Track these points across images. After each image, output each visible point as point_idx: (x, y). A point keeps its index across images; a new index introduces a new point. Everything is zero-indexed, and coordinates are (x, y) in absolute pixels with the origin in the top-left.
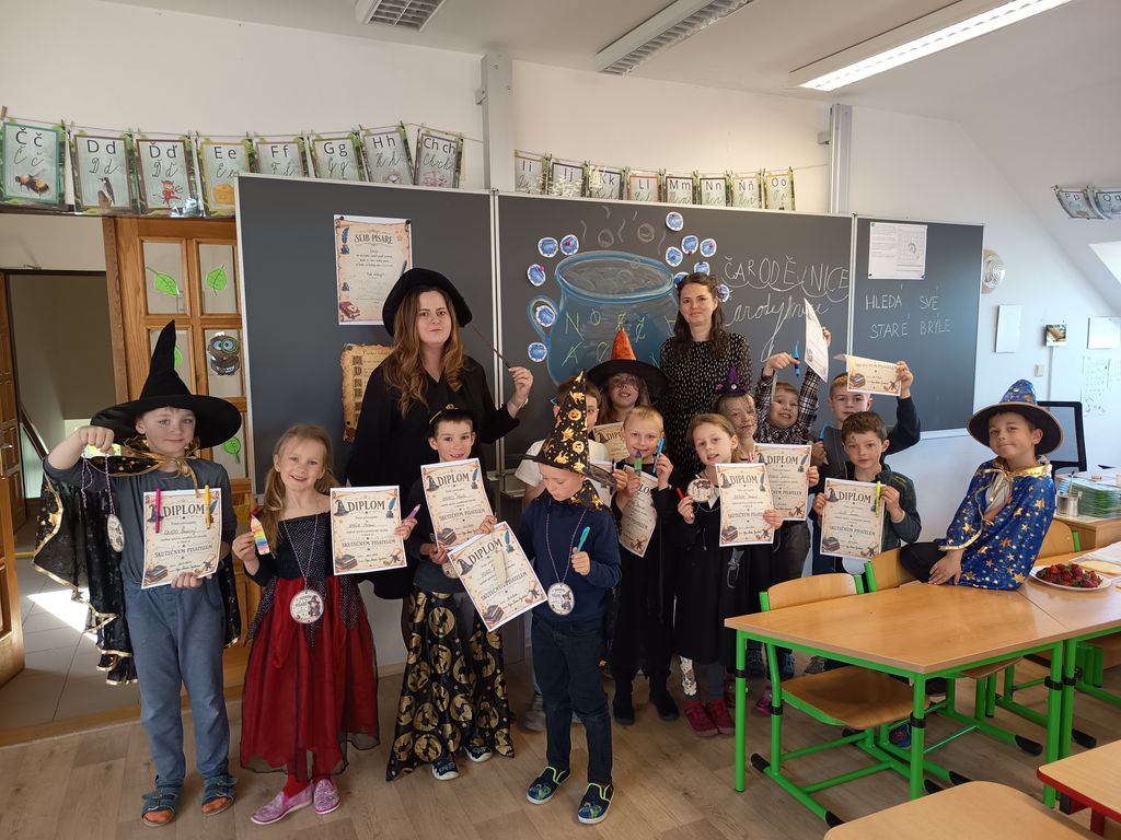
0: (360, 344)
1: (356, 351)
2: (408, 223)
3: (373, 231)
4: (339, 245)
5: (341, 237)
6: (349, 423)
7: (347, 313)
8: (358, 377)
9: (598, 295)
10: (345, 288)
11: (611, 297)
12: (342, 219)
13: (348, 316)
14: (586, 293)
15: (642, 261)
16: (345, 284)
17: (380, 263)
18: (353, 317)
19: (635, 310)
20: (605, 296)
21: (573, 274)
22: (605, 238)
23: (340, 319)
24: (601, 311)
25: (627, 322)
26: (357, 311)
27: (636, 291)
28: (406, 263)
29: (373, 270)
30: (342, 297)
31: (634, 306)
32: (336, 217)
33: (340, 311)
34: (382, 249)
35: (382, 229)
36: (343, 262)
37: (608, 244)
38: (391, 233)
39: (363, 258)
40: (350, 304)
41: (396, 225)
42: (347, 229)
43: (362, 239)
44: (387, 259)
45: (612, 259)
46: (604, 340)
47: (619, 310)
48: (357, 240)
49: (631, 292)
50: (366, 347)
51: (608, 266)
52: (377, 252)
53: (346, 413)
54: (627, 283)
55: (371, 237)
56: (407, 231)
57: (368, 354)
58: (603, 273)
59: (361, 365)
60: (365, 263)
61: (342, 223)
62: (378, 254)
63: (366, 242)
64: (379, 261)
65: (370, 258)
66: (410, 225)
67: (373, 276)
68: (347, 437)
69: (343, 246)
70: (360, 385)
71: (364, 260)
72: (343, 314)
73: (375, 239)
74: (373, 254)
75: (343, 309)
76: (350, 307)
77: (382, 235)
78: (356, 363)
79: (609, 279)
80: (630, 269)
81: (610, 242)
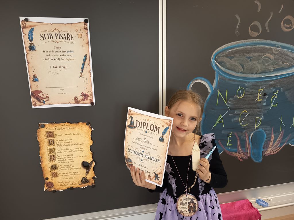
0: (51, 123)
1: (49, 127)
2: (86, 21)
3: (56, 30)
4: (26, 43)
5: (27, 37)
6: (47, 179)
7: (39, 99)
8: (52, 147)
9: (244, 75)
10: (35, 79)
11: (254, 76)
12: (27, 20)
13: (40, 101)
14: (234, 74)
15: (282, 47)
16: (34, 76)
17: (63, 58)
18: (44, 102)
19: (271, 86)
20: (250, 76)
22: (255, 29)
23: (33, 104)
24: (245, 87)
25: (265, 95)
26: (47, 97)
27: (275, 70)
28: (86, 56)
29: (58, 63)
30: (33, 87)
31: (272, 83)
32: (22, 18)
33: (32, 98)
34: (65, 45)
35: (64, 28)
36: (30, 58)
37: (257, 34)
38: (71, 31)
39: (48, 54)
40: (40, 92)
41: (76, 25)
42: (32, 30)
43: (47, 37)
44: (69, 54)
45: (258, 46)
46: (246, 109)
47: (260, 86)
48: (42, 39)
49: (270, 72)
50: (56, 125)
51: (255, 52)
52: (60, 48)
53: (45, 172)
54: (268, 65)
55: (54, 36)
56: (86, 29)
57: (59, 129)
58: (249, 58)
59: (54, 137)
60: (50, 58)
61: (27, 24)
62: (62, 50)
63: (50, 40)
64: (63, 55)
65: (55, 54)
66: (88, 24)
67: (58, 69)
68: (47, 188)
69: (30, 44)
70: (54, 152)
71: (49, 56)
72: (35, 100)
73: (58, 37)
74: (58, 50)
75: (34, 97)
76: (40, 95)
77: (63, 33)
78: (50, 137)
79: (254, 62)
80: (272, 54)
81: (259, 32)
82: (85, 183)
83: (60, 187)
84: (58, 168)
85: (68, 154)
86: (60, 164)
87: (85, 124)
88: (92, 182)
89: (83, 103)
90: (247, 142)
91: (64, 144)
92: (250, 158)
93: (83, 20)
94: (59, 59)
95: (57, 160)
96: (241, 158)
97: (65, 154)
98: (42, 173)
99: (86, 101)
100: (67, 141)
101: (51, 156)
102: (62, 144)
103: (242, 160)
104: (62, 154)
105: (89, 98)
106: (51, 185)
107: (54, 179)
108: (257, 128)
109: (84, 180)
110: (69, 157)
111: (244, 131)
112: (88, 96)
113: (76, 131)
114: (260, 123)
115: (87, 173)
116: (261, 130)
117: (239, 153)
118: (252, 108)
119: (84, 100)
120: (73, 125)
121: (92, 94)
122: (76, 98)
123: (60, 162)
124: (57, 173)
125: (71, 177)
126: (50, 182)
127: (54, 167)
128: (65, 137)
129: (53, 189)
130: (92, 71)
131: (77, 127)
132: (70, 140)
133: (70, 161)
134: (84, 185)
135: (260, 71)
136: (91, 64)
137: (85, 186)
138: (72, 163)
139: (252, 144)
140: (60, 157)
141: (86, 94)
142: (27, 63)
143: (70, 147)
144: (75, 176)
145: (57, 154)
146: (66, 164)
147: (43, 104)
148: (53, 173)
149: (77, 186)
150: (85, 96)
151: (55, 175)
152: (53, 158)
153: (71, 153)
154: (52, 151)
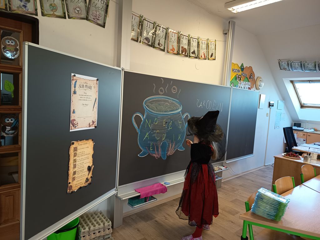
0: (77, 140)
3: (86, 83)
4: (73, 89)
5: (73, 85)
6: (70, 183)
7: (74, 125)
8: (75, 158)
9: (157, 113)
10: (74, 112)
11: (162, 113)
14: (153, 112)
15: (173, 100)
16: (74, 110)
17: (87, 99)
19: (169, 118)
20: (160, 113)
21: (150, 104)
22: (161, 91)
23: (70, 128)
24: (158, 119)
25: (166, 123)
26: (77, 124)
27: (170, 111)
28: (96, 99)
29: (85, 102)
30: (72, 117)
32: (73, 74)
35: (89, 82)
36: (74, 98)
37: (162, 93)
39: (81, 96)
40: (74, 120)
42: (76, 81)
43: (82, 87)
45: (163, 99)
46: (158, 130)
47: (164, 118)
48: (79, 87)
49: (168, 111)
50: (79, 142)
51: (162, 101)
52: (86, 93)
53: (69, 178)
54: (167, 108)
56: (97, 84)
57: (80, 145)
58: (159, 104)
59: (77, 151)
61: (75, 77)
62: (87, 95)
65: (84, 96)
66: (98, 81)
67: (84, 106)
68: (68, 191)
70: (76, 162)
71: (82, 98)
72: (72, 126)
73: (86, 87)
75: (72, 123)
76: (75, 122)
77: (88, 85)
78: (75, 151)
79: (162, 106)
80: (169, 103)
81: (163, 92)
83: (75, 188)
84: (77, 173)
85: (82, 162)
86: (78, 170)
87: (91, 140)
88: (90, 180)
89: (92, 127)
90: (159, 148)
91: (80, 155)
92: (161, 157)
93: (96, 79)
95: (77, 167)
96: (157, 157)
100: (82, 153)
101: (74, 165)
103: (157, 158)
104: (79, 162)
105: (95, 123)
106: (71, 187)
107: (73, 183)
108: (164, 140)
109: (87, 179)
110: (82, 164)
111: (158, 142)
113: (87, 145)
114: (165, 137)
115: (89, 174)
116: (166, 141)
117: (156, 154)
118: (161, 129)
119: (92, 125)
120: (86, 142)
121: (96, 121)
122: (89, 124)
123: (78, 168)
124: (75, 177)
125: (81, 179)
127: (75, 173)
128: (82, 150)
129: (71, 191)
131: (88, 143)
132: (84, 152)
133: (83, 167)
134: (86, 183)
135: (164, 111)
139: (162, 149)
140: (78, 165)
142: (71, 102)
143: (83, 157)
144: (83, 178)
147: (75, 128)
148: (73, 178)
149: (83, 185)
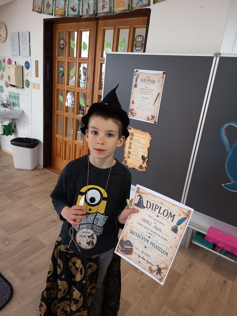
1: (132, 130)
2: (164, 73)
3: (148, 77)
4: (134, 83)
5: (135, 79)
6: (125, 158)
7: (132, 113)
8: (131, 141)
10: (133, 103)
12: (137, 71)
13: (132, 115)
16: (133, 101)
18: (134, 116)
26: (136, 114)
28: (159, 94)
29: (145, 96)
32: (135, 70)
33: (129, 112)
34: (151, 86)
35: (152, 76)
36: (134, 91)
38: (155, 78)
39: (142, 90)
40: (134, 110)
41: (158, 75)
42: (138, 76)
43: (143, 81)
44: (151, 91)
48: (141, 81)
50: (136, 130)
52: (148, 87)
53: (125, 154)
55: (147, 80)
56: (163, 78)
57: (136, 133)
59: (133, 136)
60: (142, 92)
61: (137, 73)
62: (148, 89)
63: (144, 82)
64: (148, 92)
65: (145, 90)
66: (165, 74)
67: (144, 99)
68: (124, 163)
69: (136, 84)
70: (131, 145)
71: (142, 91)
72: (130, 114)
73: (148, 81)
74: (146, 88)
75: (130, 112)
76: (133, 111)
77: (151, 79)
82: (141, 169)
83: (129, 165)
84: (131, 154)
86: (132, 152)
87: (149, 134)
88: (144, 170)
89: (151, 121)
93: (162, 72)
94: (146, 94)
95: (132, 149)
97: (136, 147)
98: (124, 153)
99: (153, 120)
100: (138, 141)
101: (129, 146)
102: (136, 141)
104: (135, 147)
105: (154, 119)
106: (126, 162)
107: (128, 159)
109: (141, 167)
110: (137, 150)
112: (154, 118)
113: (144, 136)
115: (143, 163)
119: (152, 119)
120: (143, 132)
121: (157, 117)
122: (148, 117)
124: (130, 156)
125: (135, 161)
126: (126, 160)
127: (129, 153)
128: (138, 138)
129: (126, 165)
130: (160, 103)
131: (145, 134)
132: (140, 140)
133: (137, 152)
136: (161, 99)
137: (140, 170)
138: (137, 154)
141: (153, 116)
142: (132, 93)
143: (139, 145)
144: (137, 162)
145: (132, 146)
146: (135, 153)
147: (133, 117)
148: (128, 156)
149: (137, 168)
150: (153, 117)
151: (129, 157)
152: (130, 148)
153: (138, 148)
154: (131, 143)
